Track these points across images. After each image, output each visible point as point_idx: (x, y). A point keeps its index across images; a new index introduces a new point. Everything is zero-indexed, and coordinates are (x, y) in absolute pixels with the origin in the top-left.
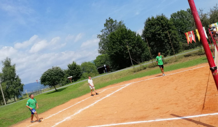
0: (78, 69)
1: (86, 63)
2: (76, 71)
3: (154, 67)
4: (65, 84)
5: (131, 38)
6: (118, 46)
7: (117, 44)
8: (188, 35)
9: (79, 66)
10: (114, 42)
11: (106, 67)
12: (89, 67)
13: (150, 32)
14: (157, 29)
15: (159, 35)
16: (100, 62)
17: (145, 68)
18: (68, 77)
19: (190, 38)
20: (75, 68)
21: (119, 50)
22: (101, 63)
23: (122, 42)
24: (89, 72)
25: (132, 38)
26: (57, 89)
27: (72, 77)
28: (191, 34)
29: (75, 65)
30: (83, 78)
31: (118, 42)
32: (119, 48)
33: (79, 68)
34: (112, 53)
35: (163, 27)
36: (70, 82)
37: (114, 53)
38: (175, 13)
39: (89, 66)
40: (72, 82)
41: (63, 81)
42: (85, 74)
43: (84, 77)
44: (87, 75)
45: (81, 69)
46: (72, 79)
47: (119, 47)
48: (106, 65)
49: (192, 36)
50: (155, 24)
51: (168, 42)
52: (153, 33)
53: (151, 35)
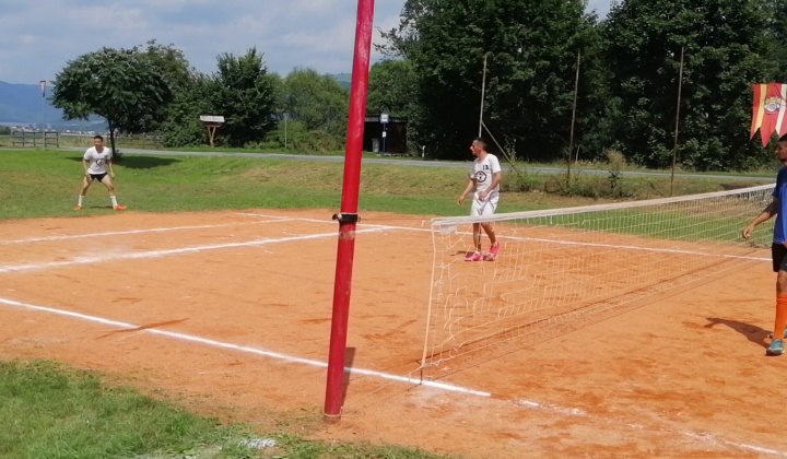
0: (261, 90)
1: (313, 75)
2: (251, 99)
4: (183, 143)
5: (547, 27)
6: (473, 45)
7: (471, 33)
8: (767, 97)
9: (274, 79)
10: (461, 20)
11: (390, 125)
12: (320, 101)
13: (644, 26)
14: (677, 23)
16: (384, 93)
17: (525, 188)
18: (203, 114)
19: (767, 113)
20: (249, 83)
21: (468, 66)
22: (384, 103)
23: (496, 32)
24: (311, 124)
25: (553, 24)
27: (221, 119)
28: (780, 97)
29: (256, 69)
30: (272, 143)
31: (478, 25)
32: (474, 55)
33: (270, 91)
34: (434, 67)
36: (209, 144)
37: (443, 70)
39: (324, 94)
40: (218, 143)
41: (178, 128)
42: (288, 125)
43: (277, 139)
44: (299, 134)
45: (283, 96)
46: (222, 130)
47: (473, 50)
48: (390, 117)
49: (778, 110)
52: (653, 34)
53: (640, 41)
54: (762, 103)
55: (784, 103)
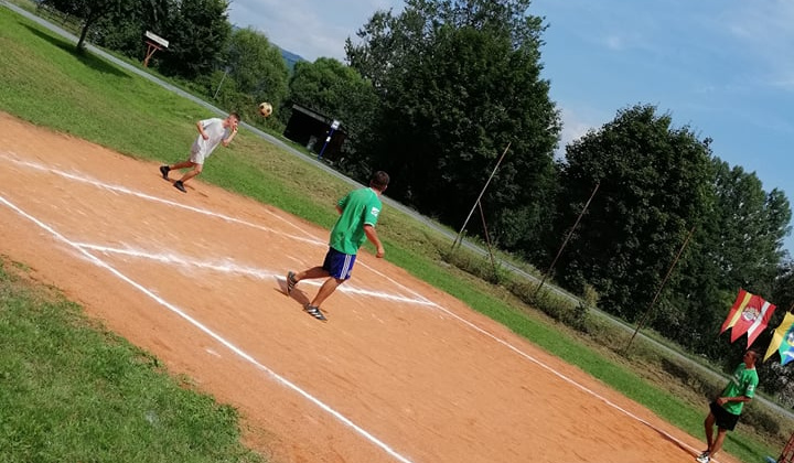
0: (215, 33)
1: (264, 41)
2: (201, 38)
3: (529, 303)
5: (523, 120)
6: (456, 105)
7: (457, 92)
8: (748, 306)
9: (228, 28)
10: (451, 74)
11: (335, 133)
12: (260, 68)
13: (611, 161)
14: (642, 177)
15: (634, 202)
16: (321, 89)
17: (494, 280)
18: (150, 30)
20: (204, 20)
21: (444, 123)
22: (317, 98)
23: (481, 103)
24: (245, 86)
25: (529, 121)
26: (90, 47)
27: (166, 43)
28: (760, 311)
29: (219, 12)
30: (202, 88)
31: (468, 90)
32: (453, 115)
33: (222, 38)
34: (411, 105)
35: (669, 187)
36: (141, 59)
37: (418, 113)
38: (726, 164)
39: (266, 63)
40: (151, 65)
41: (112, 28)
42: (223, 78)
43: (209, 87)
44: (229, 91)
45: (228, 47)
46: (162, 53)
47: (455, 110)
48: (340, 126)
49: (753, 321)
50: (652, 150)
51: (634, 254)
52: (617, 173)
53: (603, 175)
54: (741, 309)
55: (760, 318)
